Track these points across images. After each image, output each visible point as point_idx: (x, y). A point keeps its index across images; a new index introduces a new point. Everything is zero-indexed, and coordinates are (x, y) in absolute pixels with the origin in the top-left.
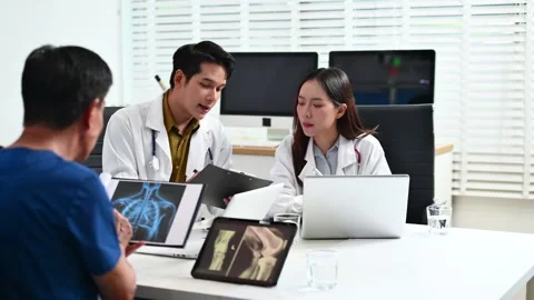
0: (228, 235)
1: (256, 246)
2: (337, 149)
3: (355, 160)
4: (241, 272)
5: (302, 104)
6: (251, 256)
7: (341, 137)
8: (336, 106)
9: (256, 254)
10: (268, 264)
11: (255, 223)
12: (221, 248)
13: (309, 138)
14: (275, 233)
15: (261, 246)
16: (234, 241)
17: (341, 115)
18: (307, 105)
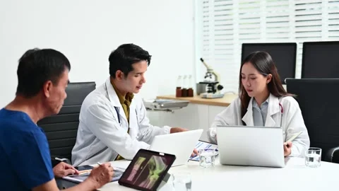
0: (142, 160)
1: (152, 168)
2: (267, 103)
3: (279, 110)
4: (140, 183)
5: (244, 78)
6: (148, 174)
7: (271, 95)
8: (265, 76)
9: (151, 172)
10: (154, 179)
11: (157, 154)
12: (136, 167)
13: (250, 98)
14: (163, 161)
15: (155, 167)
16: (143, 164)
17: (269, 81)
18: (247, 78)
